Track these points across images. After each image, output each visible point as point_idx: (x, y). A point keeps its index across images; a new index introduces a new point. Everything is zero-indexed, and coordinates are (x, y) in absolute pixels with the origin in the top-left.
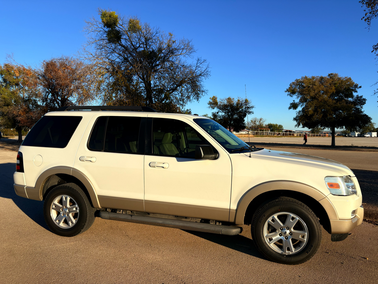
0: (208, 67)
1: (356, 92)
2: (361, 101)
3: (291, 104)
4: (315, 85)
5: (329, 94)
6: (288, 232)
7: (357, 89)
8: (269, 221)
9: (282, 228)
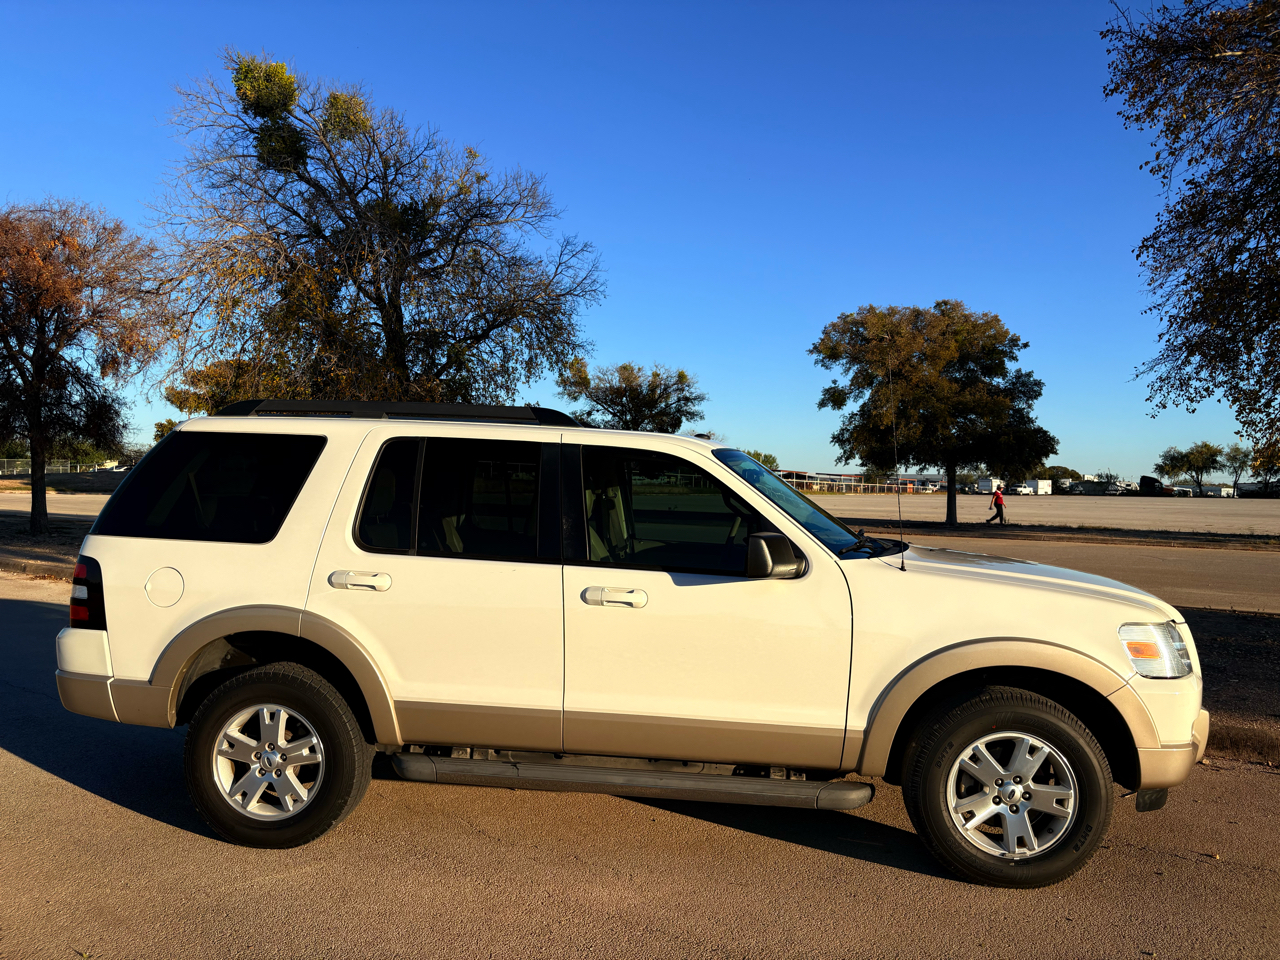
0: (595, 267)
1: (1015, 359)
2: (1028, 388)
3: (827, 391)
4: (899, 333)
5: (942, 363)
6: (1019, 790)
7: (1016, 352)
8: (963, 760)
9: (1002, 781)
